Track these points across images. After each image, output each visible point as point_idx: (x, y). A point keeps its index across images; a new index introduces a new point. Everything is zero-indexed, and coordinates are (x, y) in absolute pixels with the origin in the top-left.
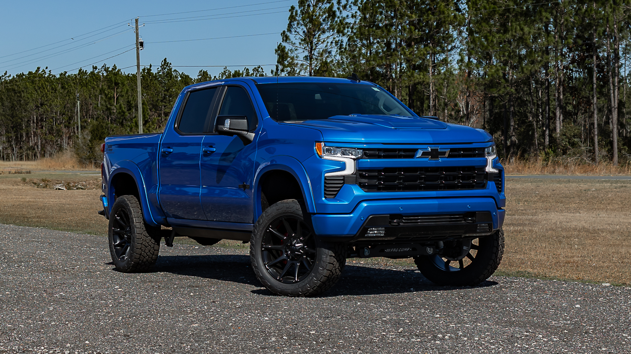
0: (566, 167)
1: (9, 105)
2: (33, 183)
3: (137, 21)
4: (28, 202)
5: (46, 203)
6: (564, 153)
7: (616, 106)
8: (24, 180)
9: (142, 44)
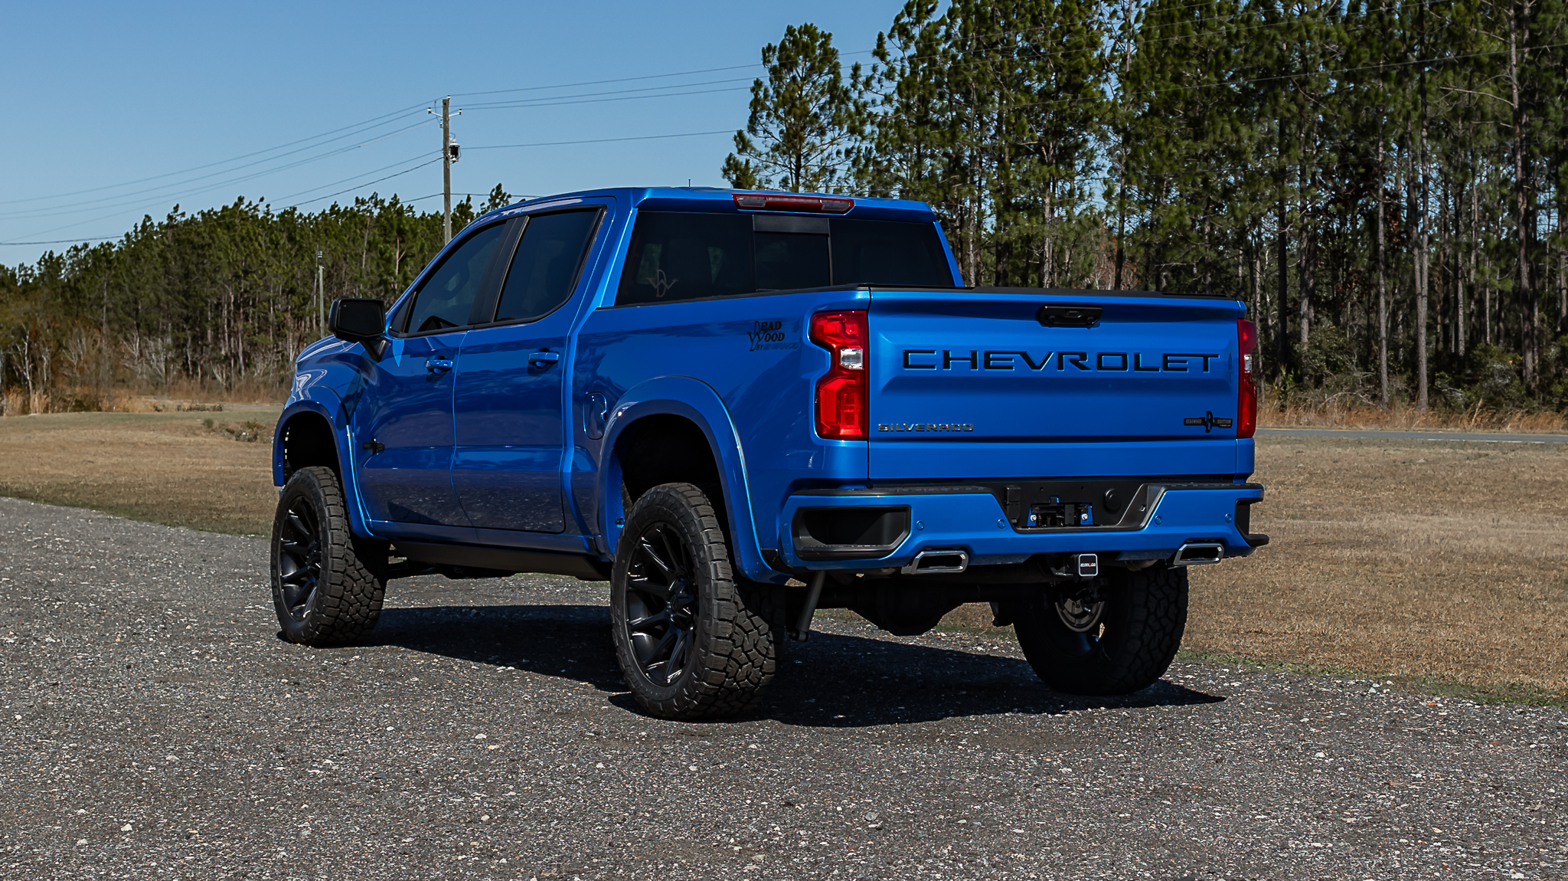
0: (1323, 412)
1: (181, 272)
2: (228, 430)
3: (446, 103)
4: (219, 472)
5: (257, 477)
6: (1318, 383)
7: (1425, 292)
8: (209, 424)
9: (455, 151)
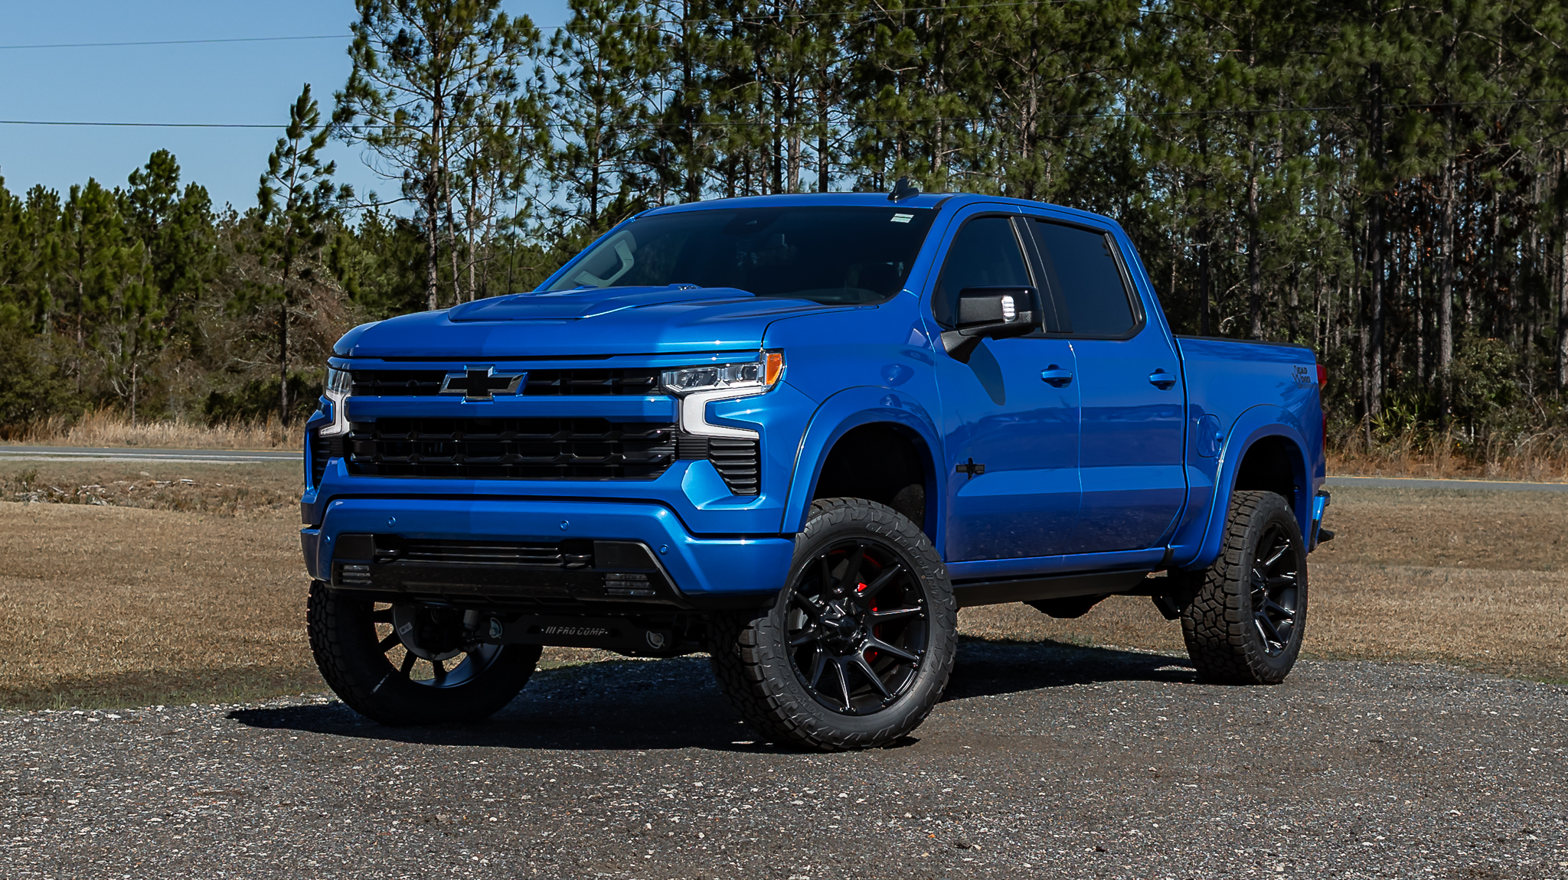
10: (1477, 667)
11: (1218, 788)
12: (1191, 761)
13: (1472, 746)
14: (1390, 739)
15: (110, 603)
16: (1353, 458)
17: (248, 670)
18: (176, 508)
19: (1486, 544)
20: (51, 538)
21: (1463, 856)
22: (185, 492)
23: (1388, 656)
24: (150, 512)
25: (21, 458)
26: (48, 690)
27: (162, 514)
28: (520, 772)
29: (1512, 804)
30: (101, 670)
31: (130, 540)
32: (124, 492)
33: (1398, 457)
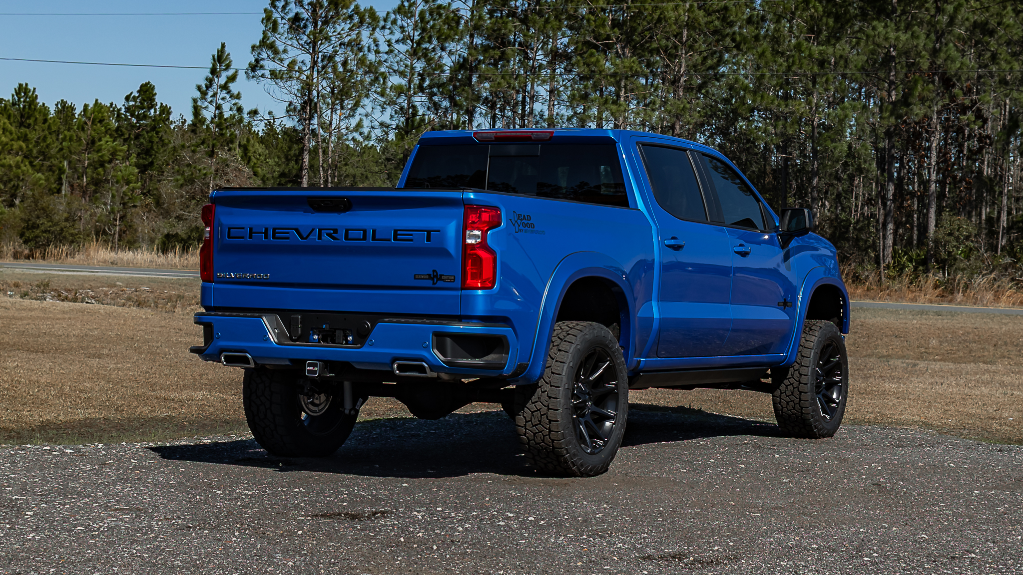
10: (944, 431)
11: (773, 516)
12: (758, 497)
13: (937, 489)
14: (886, 483)
15: (83, 371)
16: (873, 289)
17: (164, 419)
18: (138, 306)
19: (953, 346)
20: (53, 325)
21: (928, 568)
22: (144, 296)
23: (888, 422)
24: (120, 309)
25: (42, 272)
26: (33, 430)
27: (126, 310)
28: (325, 497)
29: (961, 531)
30: (68, 418)
31: (103, 328)
32: (106, 295)
33: (900, 289)
